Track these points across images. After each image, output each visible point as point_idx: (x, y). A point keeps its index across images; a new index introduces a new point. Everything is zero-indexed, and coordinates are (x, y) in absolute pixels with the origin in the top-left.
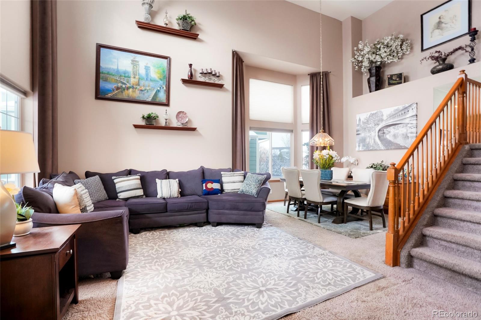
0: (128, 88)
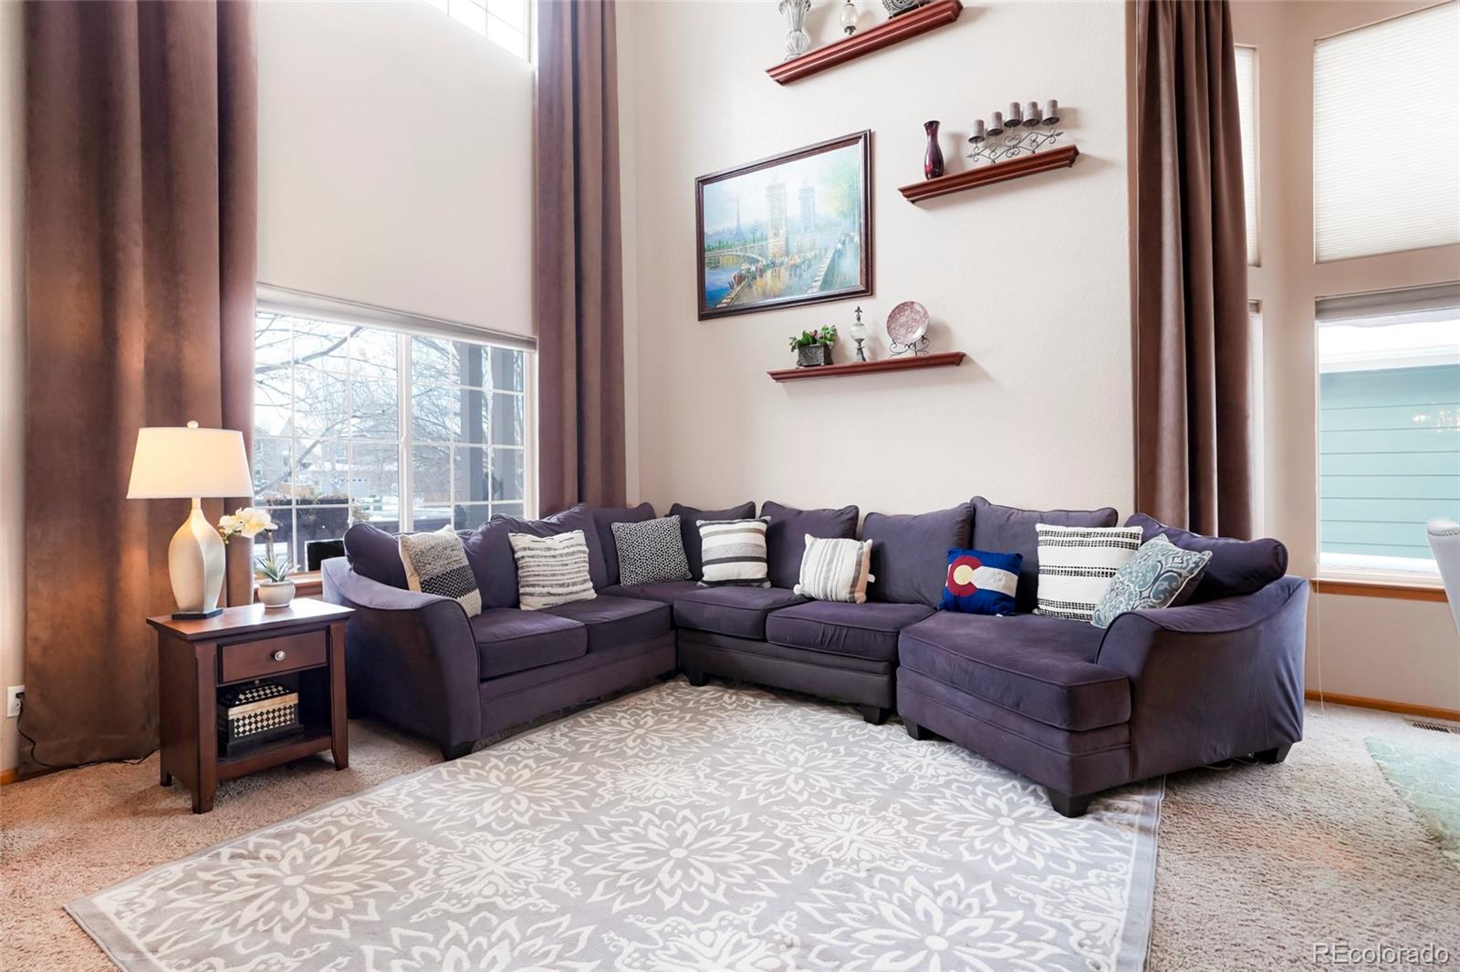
0: (762, 272)
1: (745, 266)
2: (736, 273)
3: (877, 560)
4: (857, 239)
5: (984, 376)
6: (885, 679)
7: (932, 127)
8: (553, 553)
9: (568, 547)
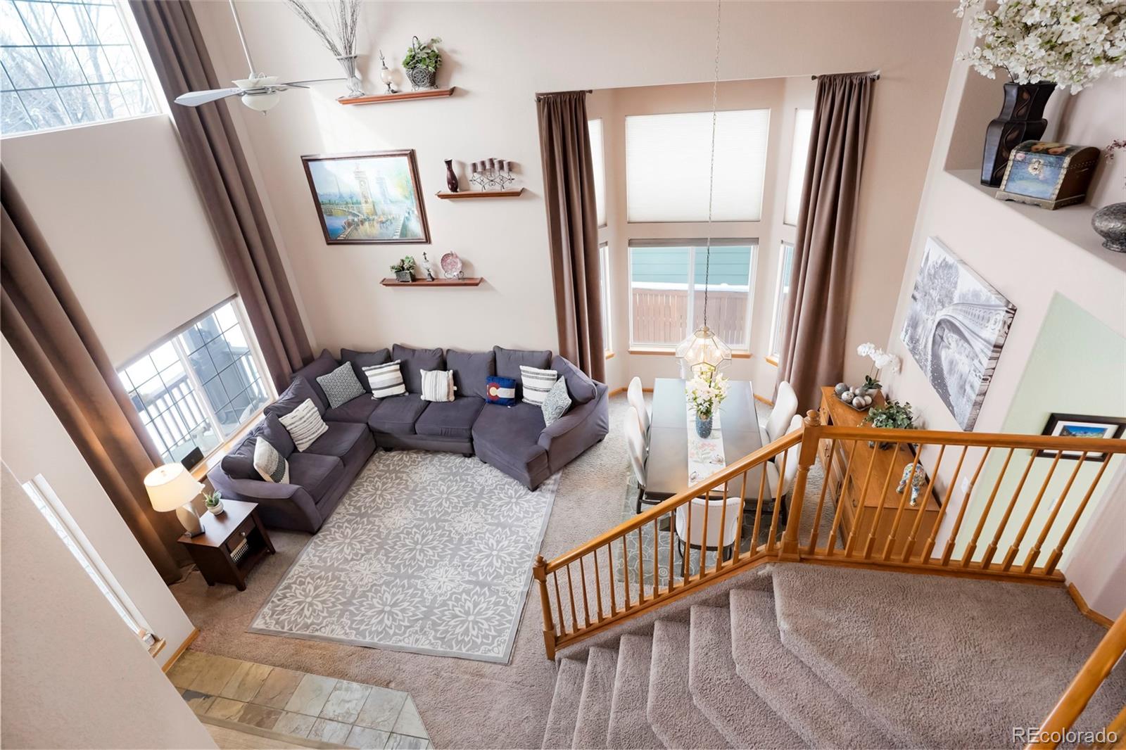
0: (362, 222)
1: (350, 218)
2: (345, 220)
3: (456, 379)
4: (416, 212)
5: (491, 288)
6: (469, 444)
7: (449, 163)
8: (303, 420)
9: (308, 413)
